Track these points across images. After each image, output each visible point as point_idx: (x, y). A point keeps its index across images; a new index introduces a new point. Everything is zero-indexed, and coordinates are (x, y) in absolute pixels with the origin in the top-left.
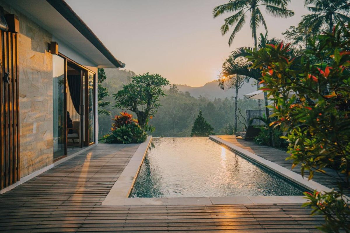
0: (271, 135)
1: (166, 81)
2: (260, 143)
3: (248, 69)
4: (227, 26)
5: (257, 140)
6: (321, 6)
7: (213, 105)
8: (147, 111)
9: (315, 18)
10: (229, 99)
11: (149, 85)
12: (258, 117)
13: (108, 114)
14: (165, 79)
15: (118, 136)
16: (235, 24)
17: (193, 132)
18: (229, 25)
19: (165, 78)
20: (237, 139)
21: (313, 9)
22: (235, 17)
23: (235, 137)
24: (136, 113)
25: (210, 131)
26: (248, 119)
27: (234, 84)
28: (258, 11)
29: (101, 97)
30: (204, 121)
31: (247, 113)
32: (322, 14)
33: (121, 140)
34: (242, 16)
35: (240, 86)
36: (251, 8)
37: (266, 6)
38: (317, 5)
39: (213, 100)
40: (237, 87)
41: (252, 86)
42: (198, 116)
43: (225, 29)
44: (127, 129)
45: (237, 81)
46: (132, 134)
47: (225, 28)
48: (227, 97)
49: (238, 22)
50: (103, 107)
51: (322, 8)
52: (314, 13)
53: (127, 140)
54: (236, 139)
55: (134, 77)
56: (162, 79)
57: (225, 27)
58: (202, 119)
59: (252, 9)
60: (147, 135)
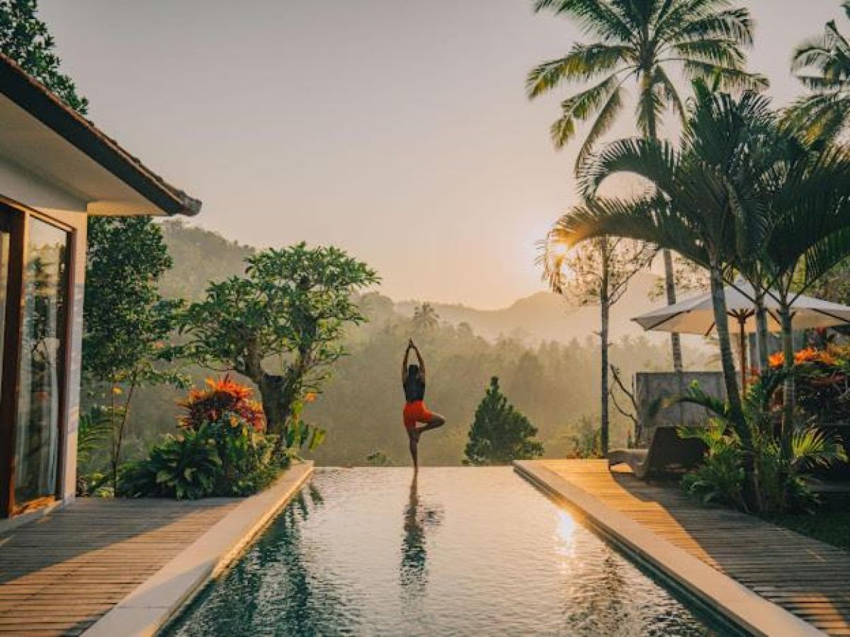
0: (748, 467)
1: (364, 271)
2: (708, 497)
3: (651, 216)
4: (569, 123)
5: (696, 483)
6: (837, 75)
7: (535, 359)
8: (296, 373)
9: (822, 105)
10: (582, 342)
11: (304, 284)
12: (694, 396)
13: (182, 386)
14: (362, 265)
15: (159, 469)
16: (593, 115)
17: (472, 439)
18: (574, 120)
19: (359, 262)
20: (615, 474)
21: (815, 82)
22: (592, 95)
23: (607, 468)
24: (254, 382)
25: (525, 436)
26: (644, 402)
27: (594, 290)
28: (660, 76)
29: (164, 330)
30: (507, 407)
31: (638, 380)
32: (842, 96)
33: (171, 484)
34: (612, 91)
35: (617, 296)
36: (639, 69)
37: (683, 63)
38: (826, 70)
39: (536, 348)
40: (605, 299)
41: (652, 300)
42: (488, 392)
43: (563, 131)
44: (203, 442)
45: (605, 282)
46: (219, 461)
47: (562, 129)
48: (575, 340)
49: (600, 111)
50: (170, 360)
51: (842, 77)
52: (818, 92)
53: (196, 482)
54: (610, 476)
55: (254, 257)
56: (349, 263)
57: (563, 124)
58: (499, 400)
59: (642, 73)
60: (294, 457)
